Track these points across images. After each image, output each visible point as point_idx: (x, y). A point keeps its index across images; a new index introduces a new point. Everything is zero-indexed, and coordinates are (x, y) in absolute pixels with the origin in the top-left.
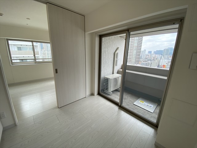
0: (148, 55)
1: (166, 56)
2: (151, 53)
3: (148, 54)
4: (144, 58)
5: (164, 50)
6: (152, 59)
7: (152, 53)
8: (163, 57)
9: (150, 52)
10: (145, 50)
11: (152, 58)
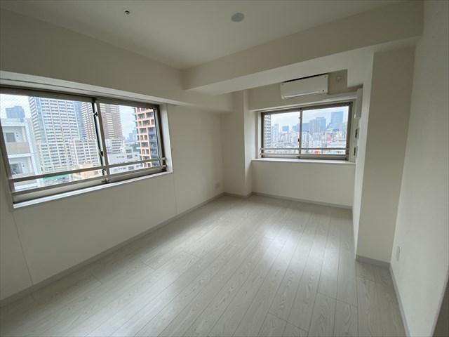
0: (284, 135)
1: (316, 134)
2: (288, 131)
3: (283, 132)
4: (277, 140)
5: (311, 121)
6: (292, 141)
7: (291, 129)
8: (310, 136)
9: (286, 128)
10: (277, 125)
11: (292, 139)
